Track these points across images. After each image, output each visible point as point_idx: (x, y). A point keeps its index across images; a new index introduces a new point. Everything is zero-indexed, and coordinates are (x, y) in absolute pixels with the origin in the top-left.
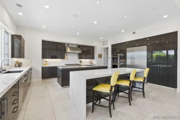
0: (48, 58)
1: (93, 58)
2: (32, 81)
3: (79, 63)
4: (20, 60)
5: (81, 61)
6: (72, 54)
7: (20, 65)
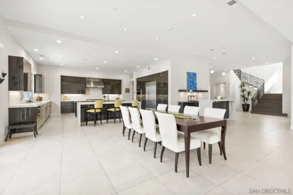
0: (68, 93)
1: (120, 93)
2: (52, 114)
3: (103, 99)
4: (41, 95)
5: (105, 97)
6: (95, 89)
7: (40, 99)
